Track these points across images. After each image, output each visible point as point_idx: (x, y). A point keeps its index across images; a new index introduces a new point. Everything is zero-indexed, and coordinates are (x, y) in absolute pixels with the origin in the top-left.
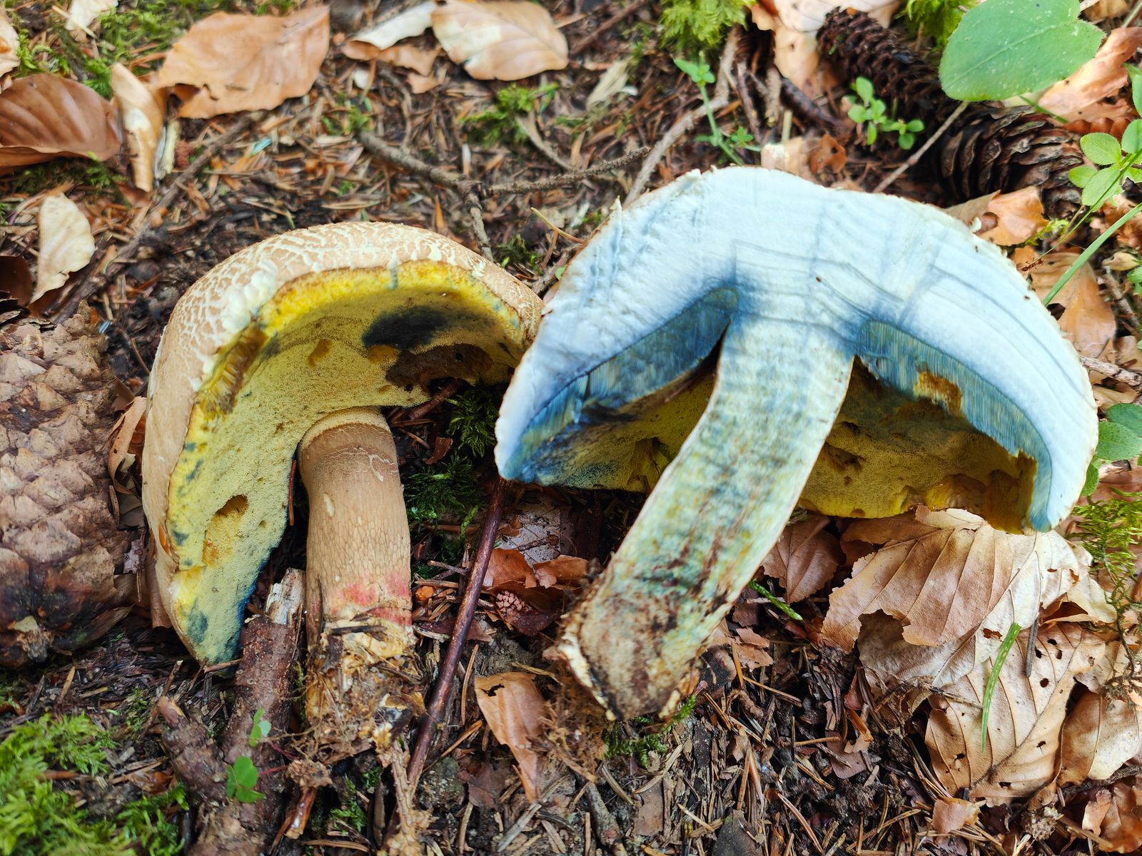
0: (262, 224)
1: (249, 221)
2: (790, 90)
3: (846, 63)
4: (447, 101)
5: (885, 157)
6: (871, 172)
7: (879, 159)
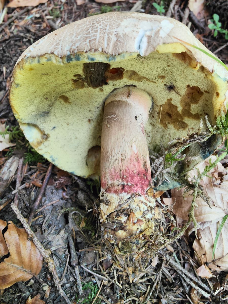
0: (23, 42)
1: (19, 41)
2: (192, 16)
3: (212, 8)
4: (86, 8)
5: (220, 41)
6: (215, 45)
7: (218, 41)
